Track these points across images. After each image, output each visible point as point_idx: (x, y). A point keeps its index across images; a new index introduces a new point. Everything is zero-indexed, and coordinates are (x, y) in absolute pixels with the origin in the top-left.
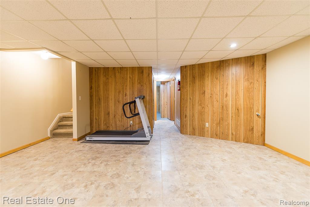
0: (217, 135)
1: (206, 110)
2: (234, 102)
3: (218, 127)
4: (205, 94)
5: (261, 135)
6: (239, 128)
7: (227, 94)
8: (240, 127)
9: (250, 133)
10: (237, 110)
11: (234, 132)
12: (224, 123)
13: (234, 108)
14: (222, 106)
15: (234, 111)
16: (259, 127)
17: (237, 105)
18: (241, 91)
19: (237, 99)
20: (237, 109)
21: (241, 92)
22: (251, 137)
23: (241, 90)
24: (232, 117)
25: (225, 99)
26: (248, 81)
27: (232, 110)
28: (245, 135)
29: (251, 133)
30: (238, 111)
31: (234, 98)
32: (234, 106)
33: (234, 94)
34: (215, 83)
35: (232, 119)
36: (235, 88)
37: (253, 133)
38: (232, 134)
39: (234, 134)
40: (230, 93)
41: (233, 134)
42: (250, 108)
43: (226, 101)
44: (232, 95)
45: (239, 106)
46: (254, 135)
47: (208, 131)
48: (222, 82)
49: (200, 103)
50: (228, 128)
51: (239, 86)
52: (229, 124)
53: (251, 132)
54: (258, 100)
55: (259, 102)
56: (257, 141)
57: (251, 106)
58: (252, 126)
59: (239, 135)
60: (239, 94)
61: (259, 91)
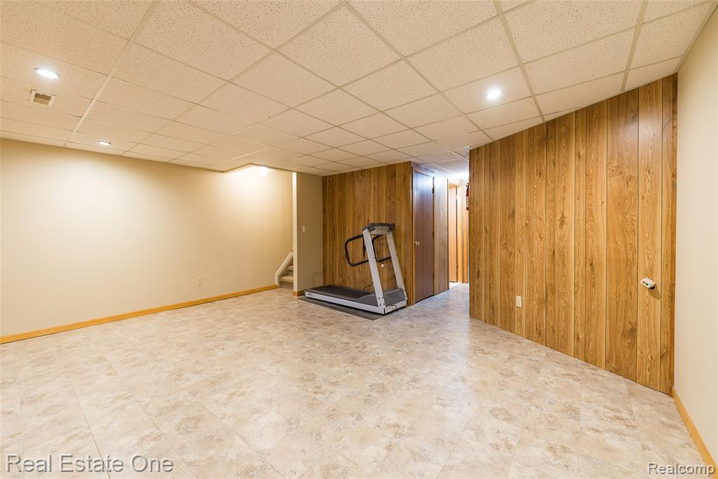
0: (539, 333)
1: (517, 261)
2: (582, 244)
3: (542, 310)
4: (514, 217)
5: (661, 357)
6: (594, 322)
7: (563, 216)
8: (597, 319)
9: (626, 345)
10: (588, 265)
11: (580, 333)
12: (556, 303)
13: (582, 258)
14: (552, 253)
15: (580, 270)
16: (652, 327)
17: (590, 248)
18: (600, 207)
19: (590, 233)
20: (589, 263)
21: (600, 210)
22: (627, 356)
23: (600, 203)
24: (576, 285)
25: (558, 231)
26: (621, 173)
27: (577, 264)
28: (611, 348)
29: (629, 344)
30: (592, 269)
31: (582, 229)
32: (582, 251)
33: (582, 217)
34: (535, 186)
35: (575, 293)
36: (582, 199)
37: (633, 344)
38: (576, 337)
39: (580, 337)
40: (570, 215)
41: (578, 338)
42: (627, 260)
43: (562, 238)
44: (577, 221)
45: (595, 254)
46: (639, 352)
47: (520, 319)
48: (552, 182)
49: (504, 241)
50: (567, 320)
51: (593, 192)
52: (568, 305)
53: (629, 341)
54: (653, 234)
55: (653, 244)
56: (648, 373)
57: (630, 257)
58: (633, 321)
59: (596, 342)
60: (595, 216)
61: (654, 206)
